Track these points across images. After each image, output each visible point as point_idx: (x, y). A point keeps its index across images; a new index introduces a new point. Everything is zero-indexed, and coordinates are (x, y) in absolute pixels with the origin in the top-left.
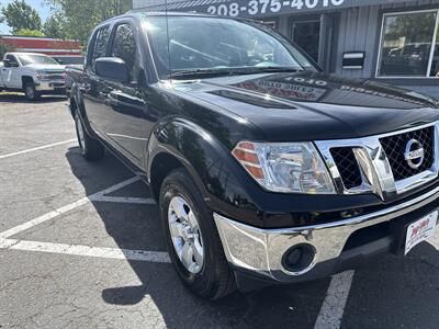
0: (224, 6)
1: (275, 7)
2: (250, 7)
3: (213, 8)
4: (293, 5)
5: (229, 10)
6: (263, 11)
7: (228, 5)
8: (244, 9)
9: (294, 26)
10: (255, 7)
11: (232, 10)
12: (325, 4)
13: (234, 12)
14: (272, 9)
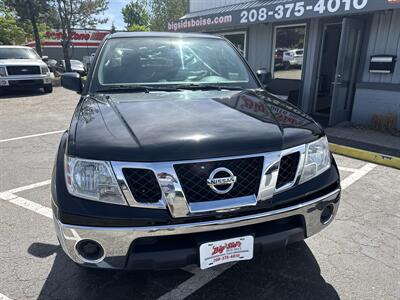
0: (254, 11)
1: (299, 11)
2: (277, 12)
3: (245, 12)
4: (316, 9)
5: (258, 14)
6: (288, 15)
7: (257, 9)
8: (271, 13)
9: (325, 28)
10: (281, 12)
11: (261, 14)
12: (347, 8)
13: (262, 17)
14: (296, 14)
